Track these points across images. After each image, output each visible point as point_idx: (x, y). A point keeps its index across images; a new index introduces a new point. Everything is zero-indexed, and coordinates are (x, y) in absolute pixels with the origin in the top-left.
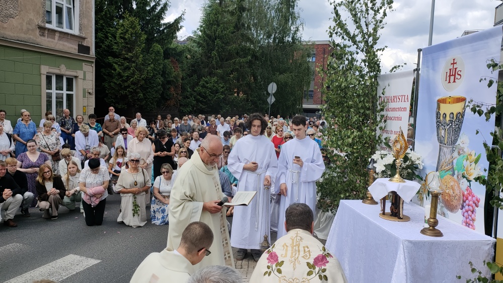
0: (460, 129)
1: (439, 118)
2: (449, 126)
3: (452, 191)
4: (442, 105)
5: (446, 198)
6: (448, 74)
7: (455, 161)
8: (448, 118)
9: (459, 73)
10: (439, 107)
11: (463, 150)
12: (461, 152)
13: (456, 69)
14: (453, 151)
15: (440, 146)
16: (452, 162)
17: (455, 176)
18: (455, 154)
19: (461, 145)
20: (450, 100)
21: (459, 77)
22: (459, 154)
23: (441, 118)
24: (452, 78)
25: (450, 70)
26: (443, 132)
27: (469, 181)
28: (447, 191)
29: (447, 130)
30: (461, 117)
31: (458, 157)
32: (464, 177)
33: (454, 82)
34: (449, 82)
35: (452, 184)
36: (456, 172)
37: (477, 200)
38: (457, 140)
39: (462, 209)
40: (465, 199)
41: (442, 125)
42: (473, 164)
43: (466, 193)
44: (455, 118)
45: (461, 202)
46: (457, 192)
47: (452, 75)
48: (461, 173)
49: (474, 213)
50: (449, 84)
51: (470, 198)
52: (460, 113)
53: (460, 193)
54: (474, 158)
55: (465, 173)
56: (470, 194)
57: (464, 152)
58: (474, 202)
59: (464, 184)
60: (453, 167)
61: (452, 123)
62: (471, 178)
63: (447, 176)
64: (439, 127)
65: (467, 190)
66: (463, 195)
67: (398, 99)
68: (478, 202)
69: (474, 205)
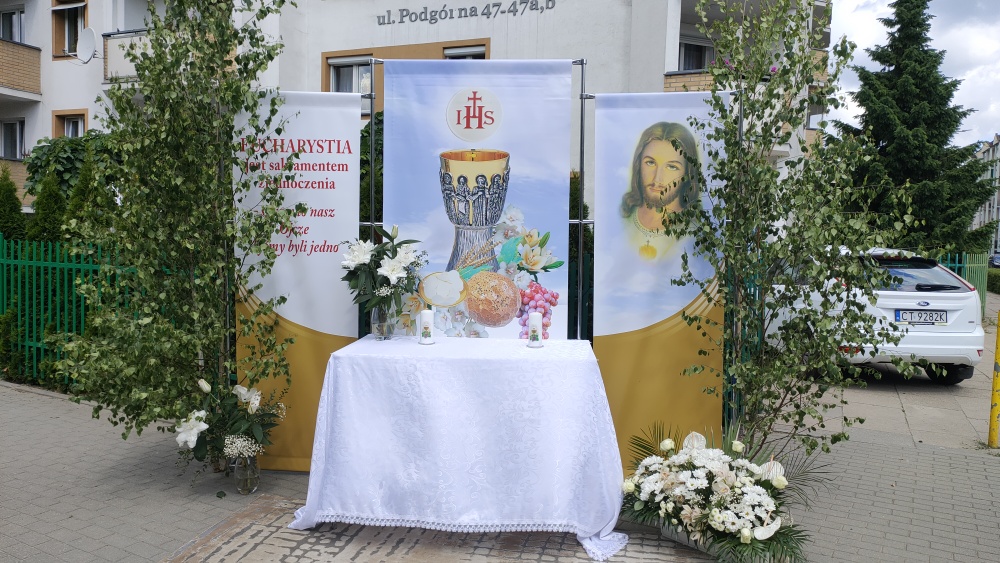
0: (501, 199)
1: (450, 183)
2: (476, 196)
3: (494, 294)
4: (453, 163)
6: (464, 114)
7: (498, 250)
8: (472, 184)
9: (489, 114)
10: (445, 165)
11: (513, 230)
12: (510, 233)
13: (481, 108)
14: (492, 233)
15: (457, 228)
16: (493, 252)
17: (502, 272)
18: (498, 238)
19: (508, 222)
20: (474, 156)
21: (488, 121)
22: (506, 236)
23: (455, 183)
24: (474, 122)
25: (468, 108)
26: (461, 207)
27: (534, 273)
28: (482, 297)
29: (471, 203)
30: (501, 182)
31: (505, 241)
32: (520, 268)
33: (480, 126)
34: (468, 126)
35: (492, 284)
36: (503, 265)
37: (553, 296)
38: (499, 216)
39: (520, 316)
40: (526, 299)
41: (458, 194)
43: (528, 291)
46: (507, 292)
47: (474, 116)
50: (468, 129)
53: (515, 293)
54: (536, 239)
56: (538, 290)
57: (518, 233)
58: (547, 301)
59: (523, 280)
60: (494, 259)
61: (484, 192)
62: (537, 268)
63: (483, 275)
64: (450, 198)
65: (531, 286)
66: (523, 295)
67: (315, 147)
69: (547, 305)
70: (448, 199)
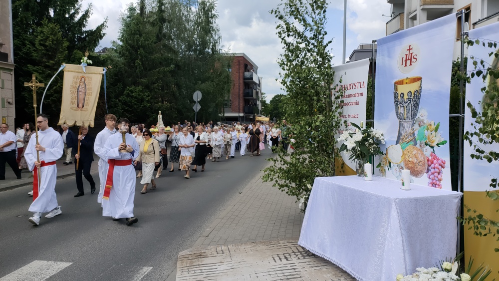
0: (418, 104)
1: (397, 98)
2: (407, 104)
3: (415, 159)
4: (399, 86)
5: (410, 165)
6: (404, 59)
7: (416, 133)
8: (406, 97)
9: (415, 57)
10: (396, 88)
11: (423, 122)
12: (421, 124)
13: (412, 54)
14: (414, 124)
15: (400, 121)
16: (414, 134)
17: (418, 146)
18: (416, 126)
19: (421, 117)
20: (407, 81)
21: (414, 60)
22: (420, 126)
23: (399, 97)
24: (408, 62)
25: (406, 55)
26: (401, 109)
27: (432, 147)
28: (410, 160)
29: (405, 107)
30: (418, 94)
31: (419, 128)
32: (426, 144)
33: (411, 65)
34: (406, 66)
35: (414, 153)
36: (418, 142)
37: (442, 162)
38: (416, 114)
39: (427, 172)
40: (430, 163)
41: (400, 103)
42: (434, 133)
43: (430, 158)
44: (413, 96)
45: (426, 166)
46: (421, 158)
47: (409, 59)
48: (423, 142)
49: (441, 174)
50: (406, 67)
51: (435, 161)
52: (417, 91)
53: (424, 159)
54: (433, 127)
55: (428, 141)
56: (435, 158)
57: (425, 123)
58: (440, 165)
59: (428, 151)
60: (415, 138)
61: (410, 101)
62: (434, 144)
63: (410, 146)
64: (397, 105)
65: (431, 155)
66: (428, 160)
67: (354, 86)
68: (444, 163)
69: (440, 167)
70: (396, 106)
